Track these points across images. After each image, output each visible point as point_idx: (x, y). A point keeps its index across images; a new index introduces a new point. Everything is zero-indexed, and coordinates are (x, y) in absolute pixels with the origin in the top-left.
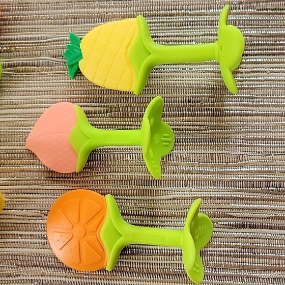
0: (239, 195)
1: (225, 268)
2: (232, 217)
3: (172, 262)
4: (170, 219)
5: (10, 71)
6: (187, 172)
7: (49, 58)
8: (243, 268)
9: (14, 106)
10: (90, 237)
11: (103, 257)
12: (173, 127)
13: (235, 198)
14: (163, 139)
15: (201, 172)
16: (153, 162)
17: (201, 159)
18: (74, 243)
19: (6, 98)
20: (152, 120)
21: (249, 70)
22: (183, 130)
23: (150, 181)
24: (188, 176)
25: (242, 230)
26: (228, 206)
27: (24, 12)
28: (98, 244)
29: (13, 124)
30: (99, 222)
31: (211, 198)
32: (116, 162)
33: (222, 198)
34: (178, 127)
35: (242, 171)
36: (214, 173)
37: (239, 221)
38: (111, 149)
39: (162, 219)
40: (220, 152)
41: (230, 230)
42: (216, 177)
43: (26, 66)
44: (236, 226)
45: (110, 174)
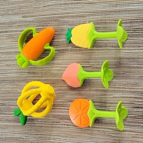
0: (137, 96)
1: (132, 122)
2: (135, 104)
3: (113, 119)
4: (112, 104)
5: (57, 52)
6: (118, 88)
7: (71, 48)
8: (139, 123)
9: (59, 64)
10: (84, 115)
11: (89, 122)
12: (114, 72)
13: (136, 98)
14: (109, 75)
15: (124, 88)
16: (105, 83)
17: (124, 83)
18: (79, 117)
19: (56, 61)
20: (105, 69)
21: (141, 52)
22: (117, 73)
23: (105, 91)
24: (119, 89)
25: (138, 109)
26: (133, 100)
27: (62, 32)
28: (87, 117)
29: (58, 70)
30: (87, 110)
31: (127, 97)
32: (94, 84)
33: (131, 97)
34: (116, 72)
35: (138, 88)
36: (128, 88)
37: (137, 106)
38: (92, 79)
39: (110, 104)
40: (130, 81)
41: (134, 109)
42: (129, 90)
43: (63, 50)
44: (136, 108)
45: (91, 88)
